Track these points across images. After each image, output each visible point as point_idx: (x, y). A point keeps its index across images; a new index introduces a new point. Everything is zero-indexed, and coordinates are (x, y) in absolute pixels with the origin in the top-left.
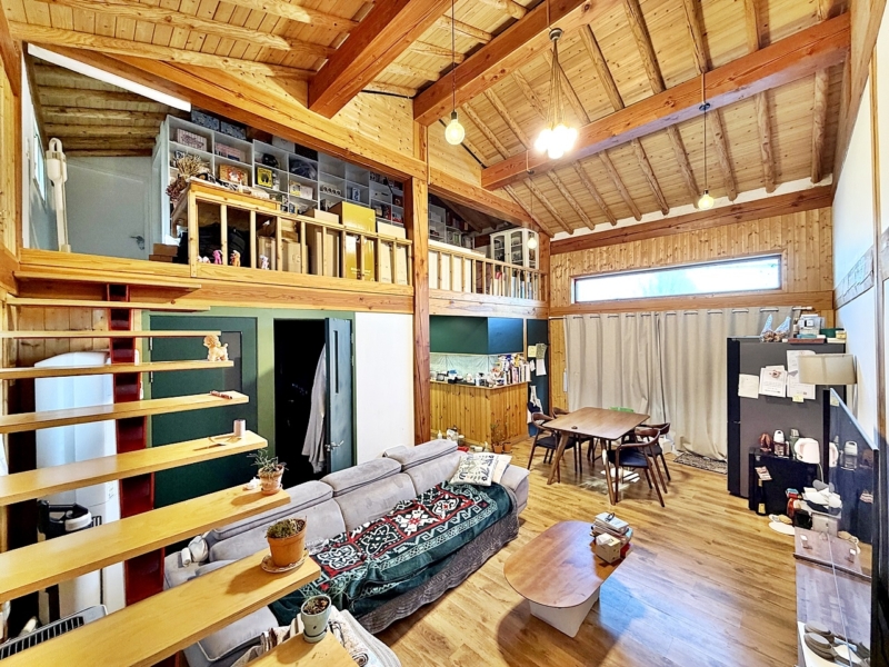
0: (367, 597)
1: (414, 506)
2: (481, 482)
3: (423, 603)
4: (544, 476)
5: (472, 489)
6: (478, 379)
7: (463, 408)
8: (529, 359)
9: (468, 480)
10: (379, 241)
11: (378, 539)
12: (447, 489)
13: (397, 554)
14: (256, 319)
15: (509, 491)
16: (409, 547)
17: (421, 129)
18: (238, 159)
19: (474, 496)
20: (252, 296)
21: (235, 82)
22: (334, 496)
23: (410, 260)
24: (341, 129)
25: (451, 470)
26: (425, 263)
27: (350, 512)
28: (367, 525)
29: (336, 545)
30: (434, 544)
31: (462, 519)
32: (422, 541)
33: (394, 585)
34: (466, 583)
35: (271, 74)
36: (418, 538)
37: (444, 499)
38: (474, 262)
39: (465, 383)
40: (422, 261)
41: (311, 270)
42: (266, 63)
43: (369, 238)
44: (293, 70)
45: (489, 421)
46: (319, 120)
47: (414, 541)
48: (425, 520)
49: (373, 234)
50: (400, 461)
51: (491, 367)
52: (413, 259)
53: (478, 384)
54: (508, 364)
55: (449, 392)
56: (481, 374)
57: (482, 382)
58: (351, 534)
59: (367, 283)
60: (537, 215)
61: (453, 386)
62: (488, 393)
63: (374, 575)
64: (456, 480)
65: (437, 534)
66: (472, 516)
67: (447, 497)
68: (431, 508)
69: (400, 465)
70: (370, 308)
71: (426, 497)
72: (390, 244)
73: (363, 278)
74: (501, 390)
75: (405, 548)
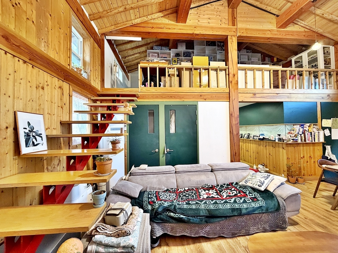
0: (167, 216)
1: (212, 188)
2: (257, 187)
3: (202, 235)
4: (329, 203)
5: (250, 190)
6: (277, 138)
7: (268, 154)
8: (324, 128)
9: (249, 184)
10: (210, 69)
11: (187, 195)
12: (236, 186)
13: (190, 204)
14: (159, 105)
15: (279, 199)
16: (197, 203)
17: (233, 11)
18: (166, 58)
19: (250, 193)
20: (157, 97)
21: (151, 24)
22: (175, 173)
23: (227, 76)
24: (190, 26)
25: (241, 178)
26: (236, 76)
27: (179, 180)
28: (186, 189)
29: (170, 191)
30: (212, 207)
31: (235, 202)
32: (205, 203)
33: (182, 216)
34: (235, 239)
35: (162, 15)
36: (204, 201)
37: (231, 190)
38: (272, 71)
39: (270, 140)
40: (234, 75)
41: (180, 86)
42: (160, 12)
43: (205, 69)
44: (170, 10)
45: (285, 162)
46: (181, 26)
47: (201, 202)
48: (215, 195)
49: (207, 66)
50: (211, 167)
51: (288, 131)
52: (229, 75)
53: (277, 141)
54: (301, 130)
55: (260, 145)
56: (279, 135)
57: (280, 139)
58: (178, 190)
59: (204, 89)
60: (329, 33)
61: (262, 142)
62: (284, 146)
63: (173, 207)
64: (242, 183)
65: (216, 203)
66: (243, 202)
67: (233, 189)
68: (221, 191)
69: (211, 168)
70: (205, 99)
71: (222, 186)
72: (216, 70)
73: (202, 87)
74: (295, 144)
75: (195, 203)
